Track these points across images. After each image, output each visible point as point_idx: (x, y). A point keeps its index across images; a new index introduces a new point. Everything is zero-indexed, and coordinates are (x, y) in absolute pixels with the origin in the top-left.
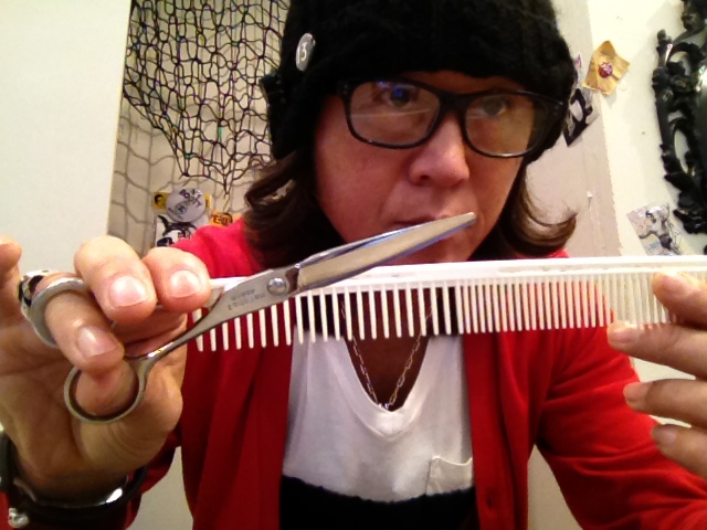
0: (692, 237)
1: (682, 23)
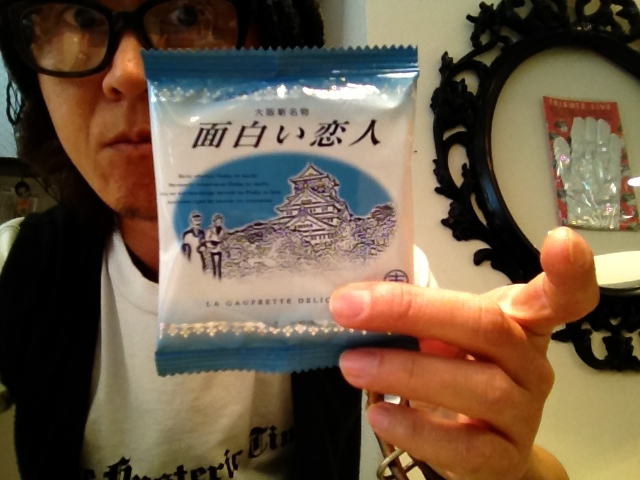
0: (463, 244)
1: (470, 43)
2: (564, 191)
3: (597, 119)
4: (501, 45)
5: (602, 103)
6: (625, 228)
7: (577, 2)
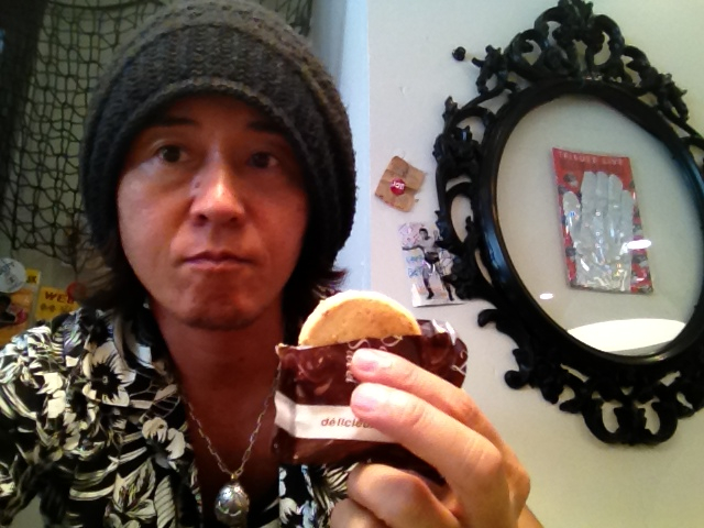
1: (476, 88)
2: (574, 250)
3: (609, 174)
4: (508, 91)
5: (614, 158)
6: (637, 290)
7: (587, 51)
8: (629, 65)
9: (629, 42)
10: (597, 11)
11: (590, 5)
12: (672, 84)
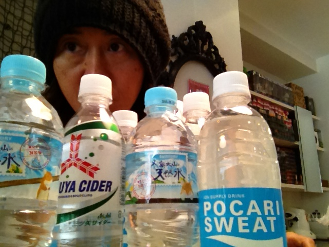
4: (178, 55)
7: (202, 44)
8: (213, 52)
9: (214, 44)
10: (207, 30)
11: (205, 27)
12: (224, 62)
